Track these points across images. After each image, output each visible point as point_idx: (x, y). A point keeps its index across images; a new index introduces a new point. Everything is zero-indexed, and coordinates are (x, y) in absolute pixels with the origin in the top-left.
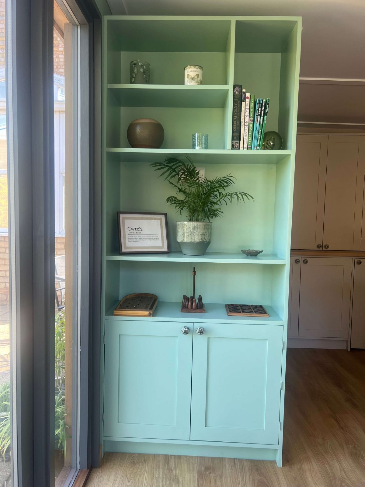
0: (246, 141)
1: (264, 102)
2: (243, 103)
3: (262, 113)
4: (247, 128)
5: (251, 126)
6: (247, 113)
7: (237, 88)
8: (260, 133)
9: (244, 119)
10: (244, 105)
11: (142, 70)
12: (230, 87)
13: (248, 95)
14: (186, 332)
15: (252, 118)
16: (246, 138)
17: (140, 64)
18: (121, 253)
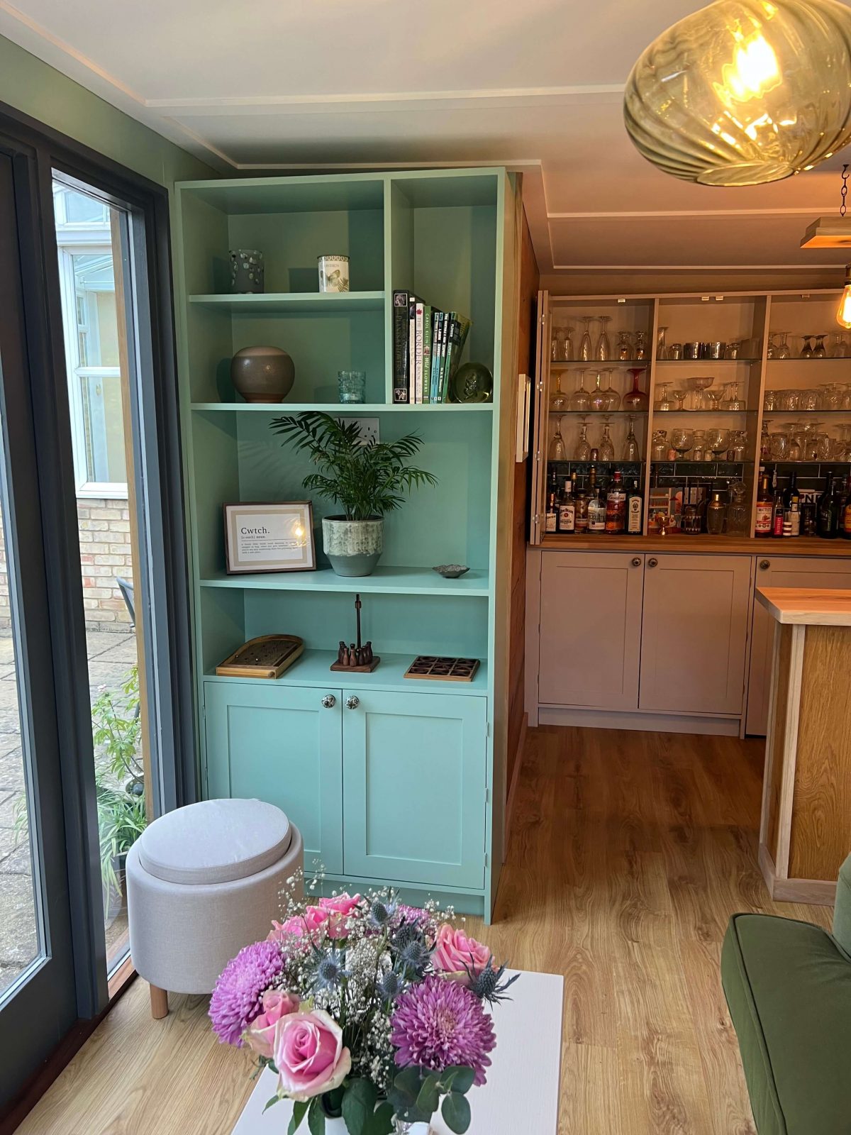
0: (419, 388)
1: (446, 318)
2: (412, 321)
3: (445, 338)
4: (420, 366)
5: (427, 360)
6: (420, 338)
7: (399, 296)
8: (442, 373)
9: (414, 350)
10: (414, 326)
11: (246, 266)
12: (386, 295)
13: (420, 306)
14: (327, 704)
15: (428, 348)
16: (420, 382)
17: (242, 255)
18: (228, 573)
